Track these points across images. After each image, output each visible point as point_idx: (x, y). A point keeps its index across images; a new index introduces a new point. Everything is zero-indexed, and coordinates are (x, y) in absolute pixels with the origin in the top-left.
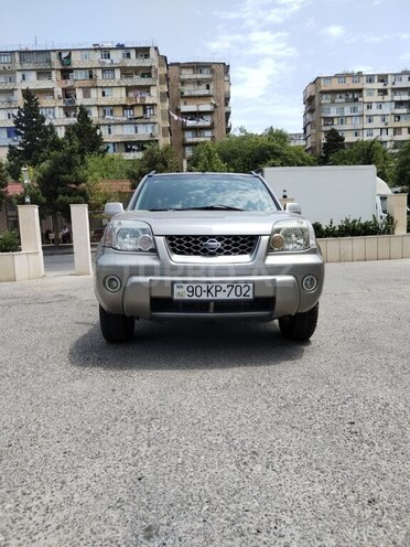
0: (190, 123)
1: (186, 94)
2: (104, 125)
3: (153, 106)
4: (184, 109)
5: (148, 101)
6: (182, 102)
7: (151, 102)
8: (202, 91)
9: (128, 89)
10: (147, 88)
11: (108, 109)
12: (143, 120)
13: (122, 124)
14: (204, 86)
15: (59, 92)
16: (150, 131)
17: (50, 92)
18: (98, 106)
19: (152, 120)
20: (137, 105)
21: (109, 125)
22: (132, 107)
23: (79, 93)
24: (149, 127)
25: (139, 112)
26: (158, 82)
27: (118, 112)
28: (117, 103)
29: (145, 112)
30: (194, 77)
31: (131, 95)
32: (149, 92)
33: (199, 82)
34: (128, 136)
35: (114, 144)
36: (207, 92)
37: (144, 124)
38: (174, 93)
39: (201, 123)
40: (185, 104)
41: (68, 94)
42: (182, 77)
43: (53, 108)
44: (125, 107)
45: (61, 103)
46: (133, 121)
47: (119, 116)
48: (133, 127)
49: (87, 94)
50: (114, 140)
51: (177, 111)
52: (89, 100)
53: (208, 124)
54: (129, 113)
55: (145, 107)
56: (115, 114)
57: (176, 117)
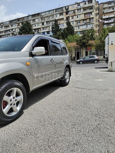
0: (106, 22)
1: (105, 12)
2: (77, 26)
3: (93, 18)
4: (104, 17)
5: (91, 17)
6: (103, 15)
7: (92, 17)
8: (111, 10)
9: (85, 14)
10: (91, 13)
11: (79, 21)
12: (89, 23)
13: (83, 25)
14: (112, 9)
15: (65, 19)
16: (91, 26)
17: (63, 19)
18: (76, 21)
19: (92, 23)
20: (88, 19)
21: (79, 26)
22: (86, 20)
23: (71, 18)
24: (91, 25)
25: (88, 21)
26: (95, 10)
27: (82, 22)
28: (81, 19)
29: (90, 20)
30: (108, 6)
31: (86, 16)
32: (92, 14)
33: (110, 8)
34: (84, 29)
35: (80, 32)
36: (113, 10)
37: (89, 24)
38: (101, 13)
39: (110, 21)
40: (105, 16)
41: (68, 18)
42: (104, 7)
43: (63, 23)
44: (84, 20)
45: (66, 22)
46: (86, 24)
47: (82, 23)
48: (86, 26)
49: (73, 18)
50: (80, 31)
51: (102, 19)
52: (73, 19)
53: (113, 21)
54: (85, 22)
55: (90, 19)
56: (81, 23)
57: (101, 21)
